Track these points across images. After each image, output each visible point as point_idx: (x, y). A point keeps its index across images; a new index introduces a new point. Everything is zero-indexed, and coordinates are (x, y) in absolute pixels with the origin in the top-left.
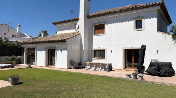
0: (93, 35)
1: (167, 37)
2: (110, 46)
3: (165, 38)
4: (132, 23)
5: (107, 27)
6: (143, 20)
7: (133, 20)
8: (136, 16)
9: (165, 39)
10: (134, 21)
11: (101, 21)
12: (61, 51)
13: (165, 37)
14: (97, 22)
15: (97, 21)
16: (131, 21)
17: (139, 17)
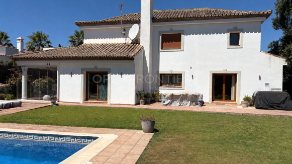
0: (160, 50)
1: (272, 60)
2: (191, 68)
3: (270, 60)
4: (226, 37)
5: (185, 39)
6: (241, 34)
7: (227, 32)
8: (232, 27)
9: (270, 62)
10: (229, 34)
11: (174, 29)
12: (120, 75)
13: (270, 58)
14: (168, 29)
15: (167, 27)
16: (224, 33)
17: (236, 28)
